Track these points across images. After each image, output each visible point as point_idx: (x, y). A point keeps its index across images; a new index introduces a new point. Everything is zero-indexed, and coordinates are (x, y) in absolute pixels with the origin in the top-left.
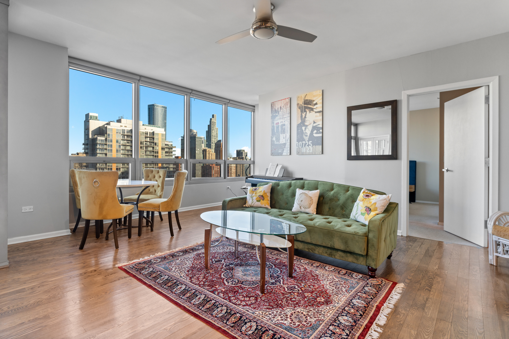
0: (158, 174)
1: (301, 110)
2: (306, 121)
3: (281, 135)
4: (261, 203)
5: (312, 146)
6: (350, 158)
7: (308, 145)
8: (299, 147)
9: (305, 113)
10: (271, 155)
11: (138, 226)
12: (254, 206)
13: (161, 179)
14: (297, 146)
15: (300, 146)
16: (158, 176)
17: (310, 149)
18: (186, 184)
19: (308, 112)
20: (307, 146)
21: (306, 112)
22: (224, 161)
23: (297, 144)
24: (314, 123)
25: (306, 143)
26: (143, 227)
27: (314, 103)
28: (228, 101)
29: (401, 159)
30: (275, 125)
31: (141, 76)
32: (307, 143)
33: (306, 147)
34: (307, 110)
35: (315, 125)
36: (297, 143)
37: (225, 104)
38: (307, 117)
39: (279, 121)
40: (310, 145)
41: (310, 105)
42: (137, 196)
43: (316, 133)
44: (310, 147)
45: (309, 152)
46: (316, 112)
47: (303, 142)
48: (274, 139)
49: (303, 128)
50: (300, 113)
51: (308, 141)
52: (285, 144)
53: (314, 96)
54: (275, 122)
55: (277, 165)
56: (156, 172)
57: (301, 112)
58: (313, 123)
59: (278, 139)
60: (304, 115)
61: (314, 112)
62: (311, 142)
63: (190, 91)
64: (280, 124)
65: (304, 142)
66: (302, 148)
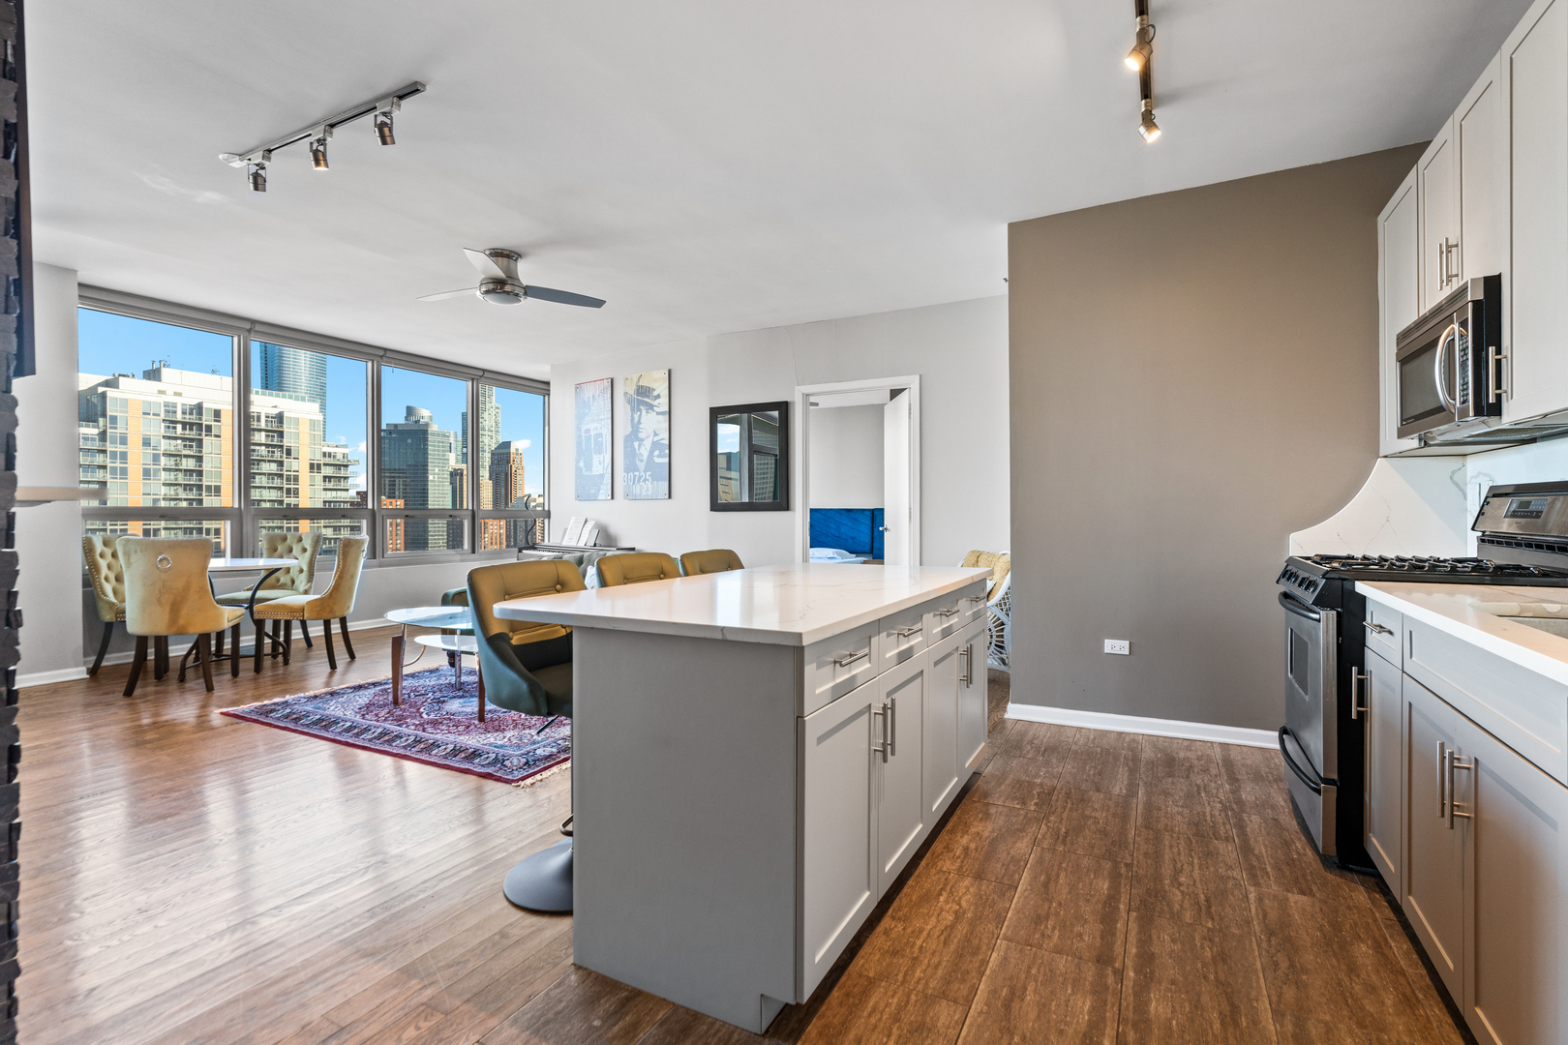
0: (300, 545)
1: (631, 407)
2: (640, 430)
3: (594, 456)
5: (652, 483)
6: (716, 506)
7: (645, 480)
8: (627, 483)
9: (639, 413)
10: (576, 499)
11: (253, 653)
13: (308, 554)
14: (624, 481)
15: (631, 481)
16: (300, 549)
17: (648, 489)
18: (364, 567)
19: (644, 412)
20: (643, 481)
21: (641, 411)
22: (470, 513)
23: (624, 476)
24: (656, 434)
25: (641, 475)
26: (266, 655)
27: (655, 393)
28: (481, 373)
29: (794, 510)
30: (583, 435)
31: (253, 322)
33: (641, 484)
34: (642, 407)
35: (656, 439)
36: (623, 474)
37: (473, 380)
38: (641, 421)
39: (592, 426)
40: (648, 480)
41: (648, 397)
42: (249, 594)
43: (658, 456)
44: (649, 484)
45: (645, 494)
46: (658, 413)
47: (635, 473)
48: (582, 464)
49: (636, 444)
50: (630, 413)
51: (645, 471)
52: (602, 476)
54: (584, 428)
55: (586, 521)
56: (295, 540)
57: (632, 410)
58: (653, 434)
59: (589, 466)
60: (636, 417)
61: (655, 413)
62: (650, 473)
63: (382, 353)
64: (592, 433)
65: (637, 473)
66: (634, 486)
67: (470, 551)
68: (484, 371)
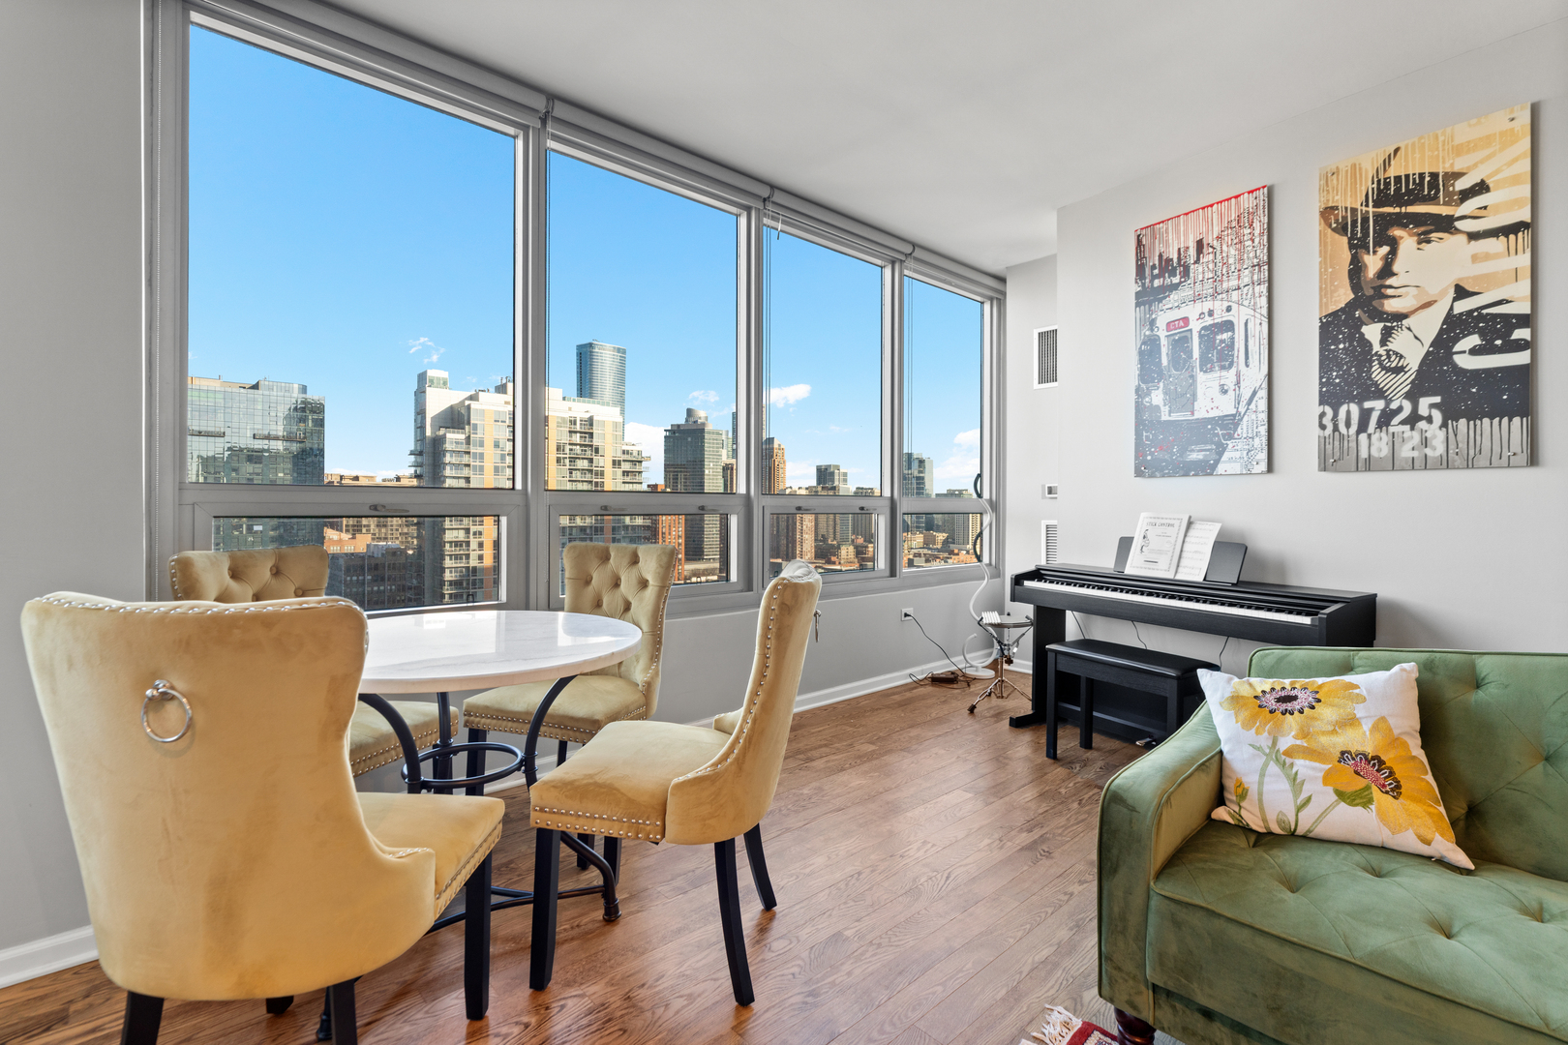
0: (634, 571)
1: (1350, 239)
2: (1389, 292)
3: (1201, 377)
4: (1382, 816)
5: (1444, 425)
7: (1413, 420)
8: (1336, 428)
9: (1385, 250)
10: (1139, 473)
12: (1321, 831)
13: (650, 593)
14: (1323, 427)
15: (1348, 425)
16: (634, 581)
17: (1425, 442)
19: (1407, 242)
20: (1403, 423)
21: (1394, 244)
22: (887, 503)
23: (1322, 415)
24: (1461, 293)
25: (1394, 406)
27: (1462, 184)
28: (908, 249)
30: (1162, 333)
31: (553, 97)
32: (1400, 409)
33: (1391, 429)
34: (1397, 232)
35: (1462, 306)
36: (1321, 409)
37: (893, 263)
38: (1396, 268)
39: (1192, 311)
40: (1429, 420)
41: (1432, 199)
43: (1475, 351)
44: (1435, 431)
45: (1415, 454)
46: (1473, 236)
47: (1367, 405)
48: (1157, 397)
49: (1372, 332)
50: (1346, 255)
51: (1413, 396)
52: (1231, 423)
53: (1459, 150)
54: (1162, 320)
55: (1190, 524)
56: (626, 561)
57: (1351, 246)
58: (1451, 294)
59: (1184, 398)
60: (1373, 263)
61: (1463, 238)
62: (1437, 399)
63: (765, 192)
64: (1195, 326)
65: (1378, 405)
66: (1363, 437)
67: (888, 573)
68: (914, 245)
